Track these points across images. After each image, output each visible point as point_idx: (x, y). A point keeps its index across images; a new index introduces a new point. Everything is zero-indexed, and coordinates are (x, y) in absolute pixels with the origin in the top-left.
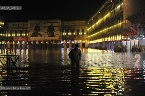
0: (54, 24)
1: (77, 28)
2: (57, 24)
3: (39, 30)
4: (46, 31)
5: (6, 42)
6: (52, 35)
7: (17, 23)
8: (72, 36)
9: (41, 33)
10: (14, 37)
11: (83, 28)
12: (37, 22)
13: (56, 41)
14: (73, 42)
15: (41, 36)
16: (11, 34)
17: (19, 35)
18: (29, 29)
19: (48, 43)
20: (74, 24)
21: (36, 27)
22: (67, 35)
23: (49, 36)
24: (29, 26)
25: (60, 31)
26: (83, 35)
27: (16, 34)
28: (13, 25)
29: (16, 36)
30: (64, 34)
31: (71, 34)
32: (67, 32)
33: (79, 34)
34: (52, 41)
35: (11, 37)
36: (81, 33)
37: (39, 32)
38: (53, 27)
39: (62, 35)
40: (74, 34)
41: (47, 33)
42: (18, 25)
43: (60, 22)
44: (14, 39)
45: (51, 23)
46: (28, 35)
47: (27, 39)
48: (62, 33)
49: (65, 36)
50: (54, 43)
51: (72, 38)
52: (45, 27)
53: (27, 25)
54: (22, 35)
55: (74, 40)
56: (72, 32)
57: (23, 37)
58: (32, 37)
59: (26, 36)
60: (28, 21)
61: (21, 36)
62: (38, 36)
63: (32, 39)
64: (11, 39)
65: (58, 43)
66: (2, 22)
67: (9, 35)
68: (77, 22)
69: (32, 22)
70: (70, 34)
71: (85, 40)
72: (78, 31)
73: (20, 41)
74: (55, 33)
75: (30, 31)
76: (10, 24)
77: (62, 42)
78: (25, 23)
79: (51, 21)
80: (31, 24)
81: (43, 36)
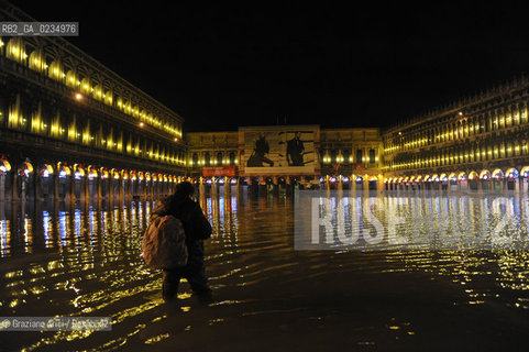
1: (357, 145)
2: (310, 135)
3: (267, 150)
4: (284, 153)
6: (298, 162)
7: (211, 134)
8: (346, 165)
9: (271, 156)
10: (202, 167)
11: (373, 147)
12: (262, 130)
13: (309, 178)
15: (272, 164)
16: (195, 159)
17: (216, 162)
18: (241, 148)
20: (350, 137)
21: (258, 143)
22: (334, 162)
23: (290, 165)
24: (241, 140)
26: (372, 162)
27: (207, 159)
28: (202, 138)
29: (208, 165)
30: (325, 160)
31: (342, 160)
32: (333, 155)
33: (363, 159)
34: (298, 177)
35: (195, 167)
36: (368, 159)
37: (266, 155)
38: (301, 142)
39: (322, 164)
40: (351, 159)
41: (285, 158)
42: (214, 138)
43: (317, 132)
44: (205, 173)
45: (296, 132)
46: (236, 161)
47: (237, 173)
48: (322, 157)
49: (328, 165)
51: (347, 169)
52: (281, 143)
53: (236, 137)
54: (223, 162)
55: (349, 175)
56: (346, 154)
57: (225, 167)
58: (248, 166)
59: (232, 164)
60: (240, 128)
61: (220, 165)
62: (264, 164)
63: (249, 171)
64: (195, 172)
66: (179, 130)
67: (191, 163)
68: (358, 132)
69: (249, 130)
70: (340, 159)
71: (376, 175)
72: (360, 154)
73: (217, 177)
75: (243, 152)
76: (195, 137)
78: (231, 134)
79: (296, 128)
80: (246, 135)
81: (276, 164)
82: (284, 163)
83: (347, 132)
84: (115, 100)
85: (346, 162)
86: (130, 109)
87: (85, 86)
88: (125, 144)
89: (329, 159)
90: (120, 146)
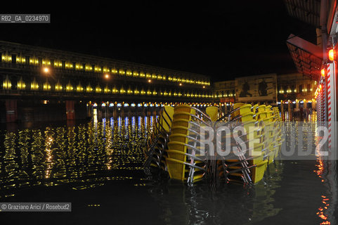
0: (267, 80)
1: (299, 83)
2: (271, 79)
6: (264, 94)
7: (224, 82)
8: (293, 94)
9: (251, 92)
10: (220, 98)
11: (309, 83)
13: (270, 102)
14: (294, 102)
15: (251, 95)
16: (218, 95)
17: (226, 96)
18: (236, 88)
21: (244, 85)
22: (285, 93)
23: (261, 96)
24: (236, 85)
25: (275, 89)
26: (309, 91)
27: (223, 94)
28: (220, 85)
29: (223, 97)
30: (280, 92)
31: (290, 91)
32: (285, 90)
33: (303, 90)
34: (265, 101)
35: (218, 98)
36: (306, 90)
37: (248, 91)
38: (266, 83)
39: (278, 93)
40: (295, 91)
42: (225, 84)
43: (275, 77)
44: (221, 101)
45: (263, 78)
46: (235, 95)
47: (235, 100)
48: (278, 91)
49: (282, 94)
51: (293, 97)
52: (255, 84)
53: (234, 83)
54: (230, 95)
55: (294, 100)
56: (293, 89)
57: (230, 98)
58: (240, 97)
59: (233, 96)
60: (236, 79)
61: (228, 97)
62: (247, 96)
64: (217, 101)
66: (208, 82)
67: (216, 96)
69: (240, 79)
70: (289, 91)
71: (311, 99)
72: (301, 87)
75: (237, 91)
76: (217, 84)
77: (278, 103)
78: (233, 81)
79: (263, 76)
80: (239, 82)
81: (253, 95)
82: (257, 94)
84: (167, 78)
85: (293, 92)
86: (175, 79)
87: (153, 77)
88: (172, 93)
89: (283, 92)
90: (170, 94)
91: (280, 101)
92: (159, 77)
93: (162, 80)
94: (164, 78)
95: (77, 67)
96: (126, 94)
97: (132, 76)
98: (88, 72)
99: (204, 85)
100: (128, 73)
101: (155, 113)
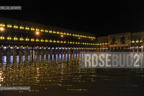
0: (125, 36)
1: (143, 37)
2: (127, 35)
3: (115, 40)
4: (120, 41)
5: (97, 48)
6: (124, 43)
7: (102, 37)
8: (139, 43)
9: (116, 42)
12: (114, 35)
13: (127, 47)
14: (140, 48)
15: (116, 44)
16: (99, 44)
18: (109, 40)
19: (121, 48)
20: (140, 35)
21: (113, 39)
24: (109, 38)
25: (130, 40)
27: (102, 43)
28: (101, 38)
29: (102, 45)
30: (132, 42)
31: (138, 42)
32: (135, 40)
34: (124, 47)
40: (141, 41)
41: (120, 42)
42: (103, 38)
43: (129, 34)
44: (101, 47)
46: (108, 44)
48: (131, 41)
49: (133, 43)
50: (125, 49)
51: (139, 44)
52: (119, 38)
53: (108, 38)
55: (140, 46)
56: (139, 40)
60: (109, 35)
61: (105, 45)
62: (114, 44)
63: (111, 46)
64: (99, 47)
65: (129, 48)
66: (94, 37)
67: (98, 44)
69: (111, 35)
70: (137, 42)
74: (125, 41)
75: (109, 41)
76: (99, 38)
77: (131, 48)
78: (107, 37)
79: (123, 34)
80: (110, 37)
81: (118, 44)
82: (120, 43)
83: (140, 33)
84: (72, 34)
86: (76, 35)
87: (64, 34)
88: (75, 42)
89: (134, 42)
90: (73, 43)
91: (132, 47)
92: (68, 34)
93: (69, 36)
94: (70, 35)
95: (21, 28)
96: (49, 43)
97: (52, 34)
98: (27, 30)
99: (92, 39)
100: (50, 32)
101: (65, 52)
